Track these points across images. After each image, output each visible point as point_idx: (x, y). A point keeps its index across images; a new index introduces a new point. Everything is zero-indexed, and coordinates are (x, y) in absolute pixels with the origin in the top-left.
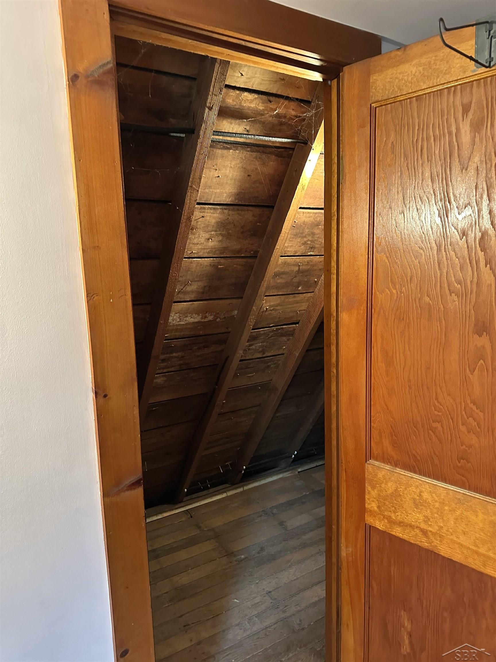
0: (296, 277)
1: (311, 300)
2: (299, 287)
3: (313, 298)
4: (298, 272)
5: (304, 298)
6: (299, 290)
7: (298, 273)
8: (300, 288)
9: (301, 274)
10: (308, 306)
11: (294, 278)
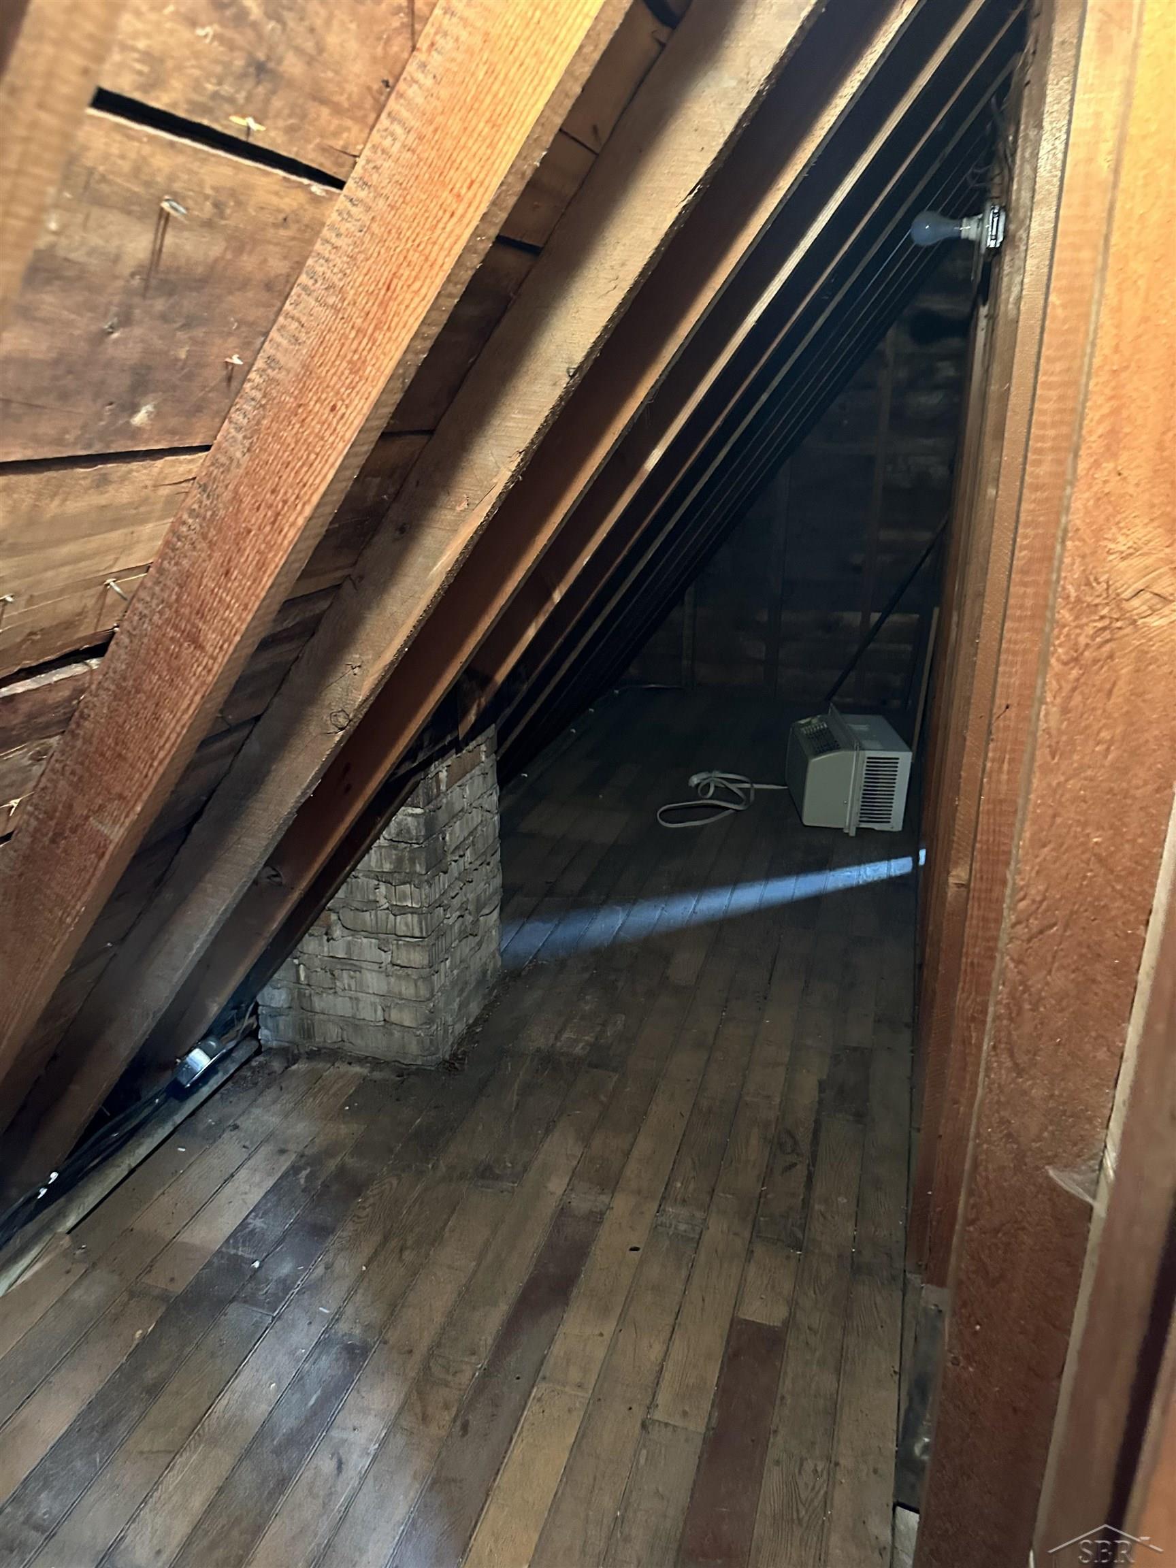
0: (126, 320)
1: (189, 501)
2: (134, 409)
3: (204, 488)
4: (146, 280)
5: (156, 486)
6: (136, 433)
7: (145, 291)
8: (140, 418)
9: (160, 305)
10: (167, 543)
11: (113, 328)
